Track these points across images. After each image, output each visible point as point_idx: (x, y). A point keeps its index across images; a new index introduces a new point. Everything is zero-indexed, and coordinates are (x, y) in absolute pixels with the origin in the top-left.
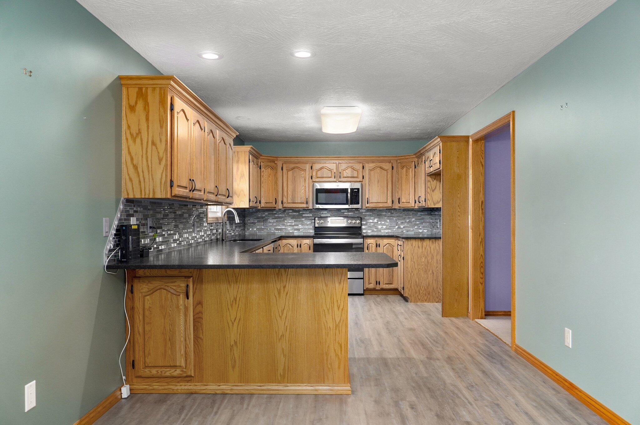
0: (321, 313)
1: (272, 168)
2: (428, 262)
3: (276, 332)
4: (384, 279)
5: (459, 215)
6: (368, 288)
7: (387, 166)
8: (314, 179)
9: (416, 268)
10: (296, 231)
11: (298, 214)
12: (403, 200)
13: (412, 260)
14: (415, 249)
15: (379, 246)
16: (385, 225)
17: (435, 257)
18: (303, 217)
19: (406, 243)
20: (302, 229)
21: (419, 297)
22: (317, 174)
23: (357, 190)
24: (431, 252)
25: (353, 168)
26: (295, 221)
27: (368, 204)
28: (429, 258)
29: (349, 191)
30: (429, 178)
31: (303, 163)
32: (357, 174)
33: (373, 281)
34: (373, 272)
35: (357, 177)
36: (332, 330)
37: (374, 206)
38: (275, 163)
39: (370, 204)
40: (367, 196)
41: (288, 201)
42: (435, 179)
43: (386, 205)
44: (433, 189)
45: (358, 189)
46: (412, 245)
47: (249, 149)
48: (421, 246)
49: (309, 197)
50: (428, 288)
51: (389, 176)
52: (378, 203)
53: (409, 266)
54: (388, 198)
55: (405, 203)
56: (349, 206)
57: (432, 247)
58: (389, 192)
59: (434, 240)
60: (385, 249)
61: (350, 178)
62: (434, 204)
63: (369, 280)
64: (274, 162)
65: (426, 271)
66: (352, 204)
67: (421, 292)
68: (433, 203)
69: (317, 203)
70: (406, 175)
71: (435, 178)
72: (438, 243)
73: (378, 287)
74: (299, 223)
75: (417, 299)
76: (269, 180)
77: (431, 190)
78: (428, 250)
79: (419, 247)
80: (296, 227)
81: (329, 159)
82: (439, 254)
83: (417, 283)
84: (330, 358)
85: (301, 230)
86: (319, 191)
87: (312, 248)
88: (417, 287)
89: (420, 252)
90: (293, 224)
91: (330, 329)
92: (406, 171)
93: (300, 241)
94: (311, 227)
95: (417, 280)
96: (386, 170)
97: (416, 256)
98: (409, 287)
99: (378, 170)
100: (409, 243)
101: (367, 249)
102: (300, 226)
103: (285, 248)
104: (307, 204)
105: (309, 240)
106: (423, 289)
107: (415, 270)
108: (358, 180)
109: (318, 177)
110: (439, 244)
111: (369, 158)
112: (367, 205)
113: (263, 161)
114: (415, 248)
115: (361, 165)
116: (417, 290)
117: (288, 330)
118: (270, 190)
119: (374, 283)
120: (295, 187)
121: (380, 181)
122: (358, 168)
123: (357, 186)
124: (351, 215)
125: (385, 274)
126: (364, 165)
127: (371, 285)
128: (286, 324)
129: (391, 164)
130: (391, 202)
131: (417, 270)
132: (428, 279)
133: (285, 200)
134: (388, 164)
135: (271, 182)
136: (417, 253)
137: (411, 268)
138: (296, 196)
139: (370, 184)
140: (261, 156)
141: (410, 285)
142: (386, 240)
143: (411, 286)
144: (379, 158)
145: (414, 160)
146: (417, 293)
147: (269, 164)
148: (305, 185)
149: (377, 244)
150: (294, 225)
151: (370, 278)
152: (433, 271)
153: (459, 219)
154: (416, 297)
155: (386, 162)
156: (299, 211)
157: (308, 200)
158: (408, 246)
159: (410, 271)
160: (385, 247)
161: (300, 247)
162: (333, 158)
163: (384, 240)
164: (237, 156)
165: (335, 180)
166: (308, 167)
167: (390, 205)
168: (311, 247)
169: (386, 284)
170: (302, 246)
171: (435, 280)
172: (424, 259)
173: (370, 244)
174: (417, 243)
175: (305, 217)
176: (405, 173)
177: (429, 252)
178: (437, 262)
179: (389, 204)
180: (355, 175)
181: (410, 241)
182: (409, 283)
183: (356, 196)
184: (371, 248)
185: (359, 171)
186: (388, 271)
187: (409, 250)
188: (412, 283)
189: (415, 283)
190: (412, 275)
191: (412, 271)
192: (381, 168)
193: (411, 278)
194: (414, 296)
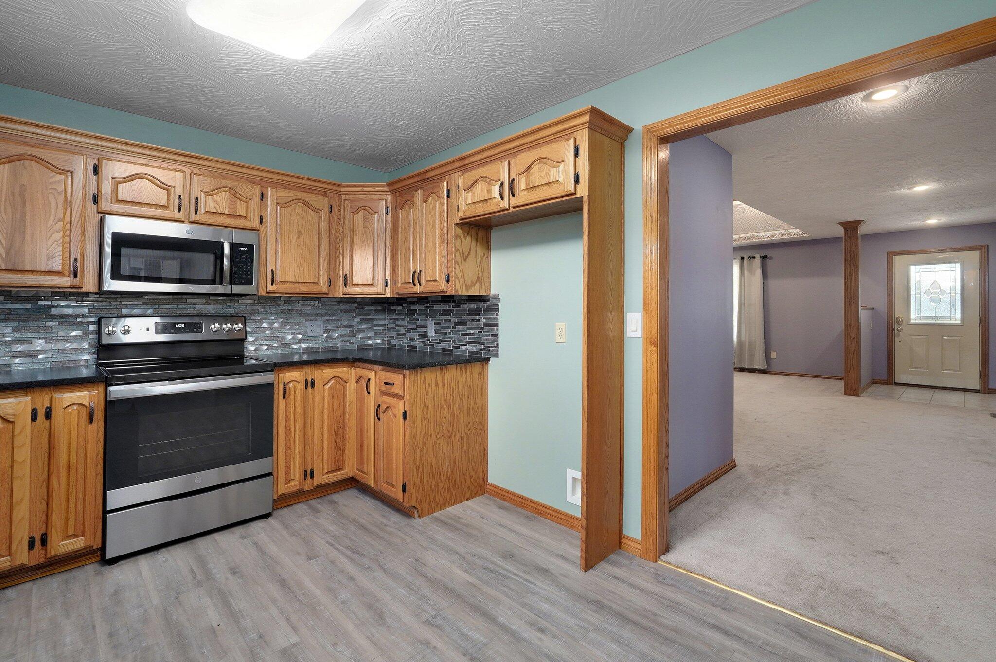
2: (453, 415)
6: (283, 494)
7: (320, 203)
8: (105, 205)
9: (431, 435)
10: (17, 361)
11: (29, 306)
12: (356, 278)
13: (424, 418)
14: (430, 390)
15: (313, 386)
16: (300, 333)
17: (465, 403)
18: (52, 317)
20: (44, 352)
21: (438, 500)
22: (115, 190)
23: (246, 249)
24: (458, 392)
25: (233, 192)
26: (15, 330)
27: (272, 284)
28: (456, 407)
29: (227, 250)
30: (459, 231)
31: (61, 149)
32: (245, 208)
33: (296, 473)
34: (297, 451)
35: (243, 218)
37: (286, 291)
39: (279, 286)
40: (270, 267)
42: (468, 234)
43: (315, 289)
44: (466, 254)
45: (250, 247)
48: (441, 384)
49: (83, 256)
50: (452, 472)
51: (324, 224)
52: (296, 285)
53: (418, 433)
54: (321, 273)
55: (360, 286)
56: (225, 288)
57: (461, 380)
58: (322, 261)
59: (464, 365)
60: (326, 392)
61: (225, 216)
62: (467, 289)
63: (287, 473)
65: (449, 437)
66: (232, 282)
67: (441, 485)
68: (464, 286)
69: (116, 275)
71: (469, 231)
72: (470, 371)
73: (309, 485)
74: (37, 335)
75: (433, 506)
77: (462, 258)
78: (453, 389)
79: (437, 384)
80: (20, 348)
81: (162, 155)
82: (472, 396)
83: (434, 468)
85: (40, 356)
86: (121, 241)
87: (99, 415)
88: (434, 476)
89: (440, 397)
90: (8, 339)
92: (365, 219)
94: (86, 345)
95: (433, 461)
96: (317, 211)
97: (433, 405)
98: (419, 481)
99: (299, 207)
100: (419, 376)
101: (283, 398)
102: (39, 344)
104: (74, 277)
105: (83, 393)
106: (444, 478)
107: (429, 437)
108: (249, 225)
109: (119, 201)
110: (471, 374)
111: (279, 177)
112: (271, 288)
114: (430, 388)
115: (257, 190)
116: (433, 485)
119: (300, 477)
121: (303, 233)
122: (248, 195)
123: (247, 238)
124: (216, 310)
125: (325, 450)
126: (264, 190)
127: (292, 483)
129: (327, 199)
130: (327, 284)
131: (433, 439)
132: (453, 453)
134: (321, 198)
136: (434, 398)
137: (422, 438)
138: (26, 250)
139: (278, 238)
141: (419, 475)
142: (328, 370)
143: (420, 478)
144: (301, 182)
145: (384, 197)
146: (433, 491)
148: (67, 219)
149: (307, 380)
150: (12, 342)
151: (289, 469)
152: (462, 433)
153: (611, 322)
154: (432, 501)
155: (319, 194)
156: (35, 298)
157: (79, 265)
159: (421, 444)
160: (327, 387)
161: (48, 417)
162: (175, 157)
163: (325, 371)
165: (180, 216)
166: (81, 164)
167: (325, 289)
168: (95, 412)
169: (328, 473)
170: (56, 415)
171: (465, 452)
172: (445, 411)
173: (291, 385)
174: (433, 375)
175: (60, 316)
176: (361, 222)
177: (455, 392)
178: (469, 413)
179: (323, 287)
180: (241, 211)
181: (421, 373)
182: (418, 473)
183: (245, 263)
184: (293, 392)
185: (250, 202)
186: (333, 440)
187: (419, 394)
188: (423, 470)
189: (429, 468)
190: (424, 451)
191: (424, 443)
192: (305, 203)
193: (421, 460)
194: (426, 499)
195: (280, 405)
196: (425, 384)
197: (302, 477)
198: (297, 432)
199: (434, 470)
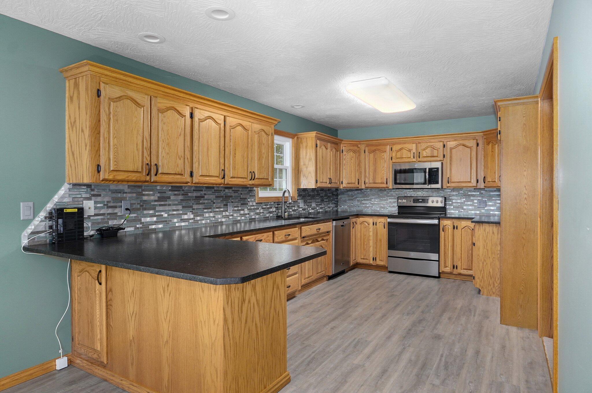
0: (198, 324)
1: (354, 152)
3: (162, 336)
4: (463, 263)
5: (526, 199)
6: (443, 271)
7: (472, 143)
8: (394, 160)
12: (489, 179)
15: (457, 229)
16: (472, 206)
19: (478, 228)
21: (494, 291)
22: (396, 155)
23: (436, 170)
25: (433, 147)
27: (448, 183)
29: (428, 170)
31: (383, 145)
32: (437, 153)
33: (449, 264)
34: (449, 255)
35: (437, 156)
36: (208, 348)
37: (455, 186)
38: (358, 147)
39: (452, 184)
40: (448, 176)
41: (369, 181)
43: (469, 184)
45: (438, 169)
46: (485, 230)
47: (315, 134)
49: (388, 177)
51: (474, 153)
52: (460, 183)
53: (481, 254)
54: (473, 177)
55: (491, 182)
56: (428, 186)
58: (473, 170)
60: (463, 232)
61: (430, 157)
63: (445, 263)
64: (357, 145)
66: (430, 183)
67: (496, 284)
69: (396, 183)
70: (492, 152)
73: (455, 271)
75: (491, 293)
76: (352, 163)
79: (493, 233)
81: (408, 139)
83: (491, 274)
84: (207, 382)
86: (397, 171)
88: (491, 278)
89: (495, 239)
91: (206, 346)
92: (492, 147)
93: (376, 219)
95: (491, 270)
96: (470, 148)
97: (490, 243)
98: (481, 277)
99: (461, 148)
101: (443, 231)
103: (362, 225)
104: (387, 184)
105: (383, 219)
106: (498, 281)
107: (488, 258)
108: (438, 159)
109: (397, 158)
111: (451, 136)
112: (448, 185)
113: (345, 145)
114: (489, 234)
115: (442, 144)
116: (491, 282)
117: (171, 337)
118: (353, 172)
119: (450, 267)
120: (376, 168)
121: (463, 159)
122: (438, 147)
123: (438, 165)
125: (463, 258)
126: (445, 143)
127: (447, 268)
128: (170, 329)
129: (475, 141)
130: (476, 182)
131: (491, 259)
133: (367, 181)
134: (472, 141)
135: (353, 164)
136: (491, 239)
137: (483, 256)
138: (377, 177)
139: (451, 163)
140: (342, 140)
141: (482, 275)
142: (464, 223)
143: (483, 277)
144: (461, 135)
146: (490, 285)
147: (352, 148)
148: (385, 166)
149: (454, 225)
151: (446, 261)
153: (526, 204)
154: (490, 290)
155: (470, 139)
157: (388, 180)
158: (479, 231)
159: (483, 260)
160: (463, 230)
161: (376, 225)
162: (412, 139)
163: (462, 223)
164: (306, 142)
165: (414, 160)
166: (388, 148)
168: (386, 225)
169: (464, 269)
170: (378, 224)
173: (447, 226)
174: (491, 228)
176: (490, 149)
179: (474, 183)
180: (436, 154)
181: (482, 227)
182: (481, 273)
183: (435, 176)
184: (447, 230)
185: (439, 150)
186: (467, 255)
187: (481, 236)
188: (484, 273)
189: (488, 273)
190: (485, 264)
191: (485, 260)
192: (464, 145)
193: (483, 267)
194: (486, 288)
195: (442, 234)
196: (485, 231)
197: (452, 267)
198: (450, 247)
199: (491, 275)
